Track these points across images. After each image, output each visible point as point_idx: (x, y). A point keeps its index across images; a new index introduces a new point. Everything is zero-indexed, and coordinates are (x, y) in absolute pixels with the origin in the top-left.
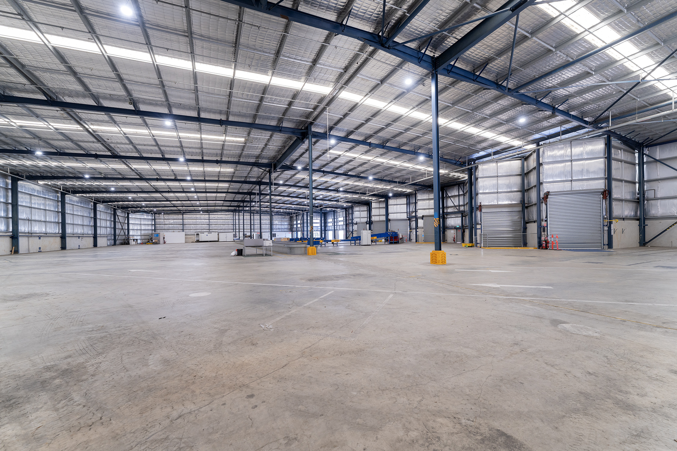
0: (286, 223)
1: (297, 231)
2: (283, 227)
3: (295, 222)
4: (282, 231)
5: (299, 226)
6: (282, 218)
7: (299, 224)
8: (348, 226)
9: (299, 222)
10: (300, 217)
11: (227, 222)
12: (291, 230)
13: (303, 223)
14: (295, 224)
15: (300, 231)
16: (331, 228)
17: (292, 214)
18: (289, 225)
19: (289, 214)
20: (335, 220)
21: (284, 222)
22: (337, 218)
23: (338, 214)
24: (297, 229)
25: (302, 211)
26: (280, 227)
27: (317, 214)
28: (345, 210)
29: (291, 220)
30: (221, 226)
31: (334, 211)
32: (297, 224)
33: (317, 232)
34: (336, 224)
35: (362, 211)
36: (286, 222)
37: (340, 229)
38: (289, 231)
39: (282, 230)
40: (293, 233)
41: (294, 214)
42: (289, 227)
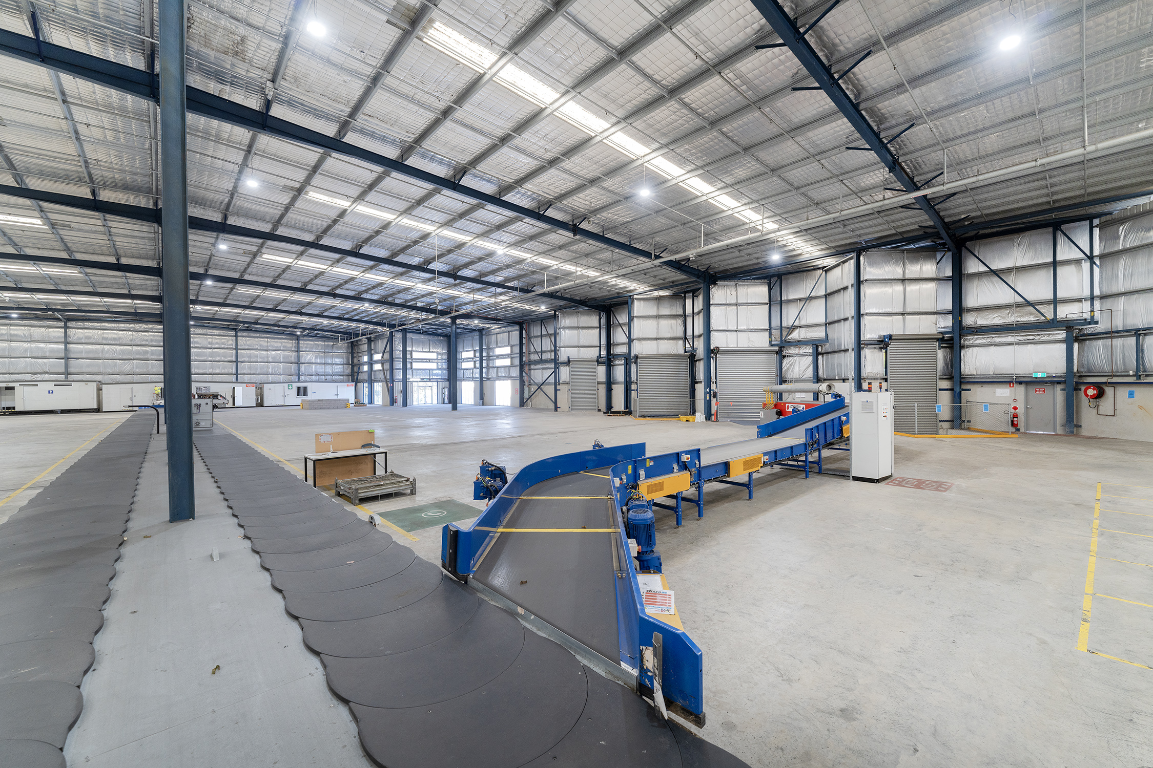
0: (338, 361)
1: (371, 381)
2: (329, 369)
3: (365, 359)
4: (326, 381)
5: (378, 367)
6: (326, 347)
7: (377, 362)
8: (526, 368)
9: (377, 357)
10: (381, 344)
11: (138, 353)
12: (354, 377)
13: (392, 360)
14: (365, 363)
15: (380, 381)
16: (468, 374)
17: (357, 335)
18: (348, 364)
19: (348, 335)
20: (484, 354)
21: (332, 357)
22: (489, 349)
23: (493, 338)
24: (370, 376)
25: (392, 326)
26: (321, 369)
27: (430, 337)
28: (517, 327)
29: (352, 353)
30: (115, 365)
31: (481, 331)
32: (371, 363)
33: (430, 384)
34: (484, 365)
35: (583, 328)
36: (337, 357)
37: (498, 378)
38: (348, 381)
39: (326, 378)
40: (359, 385)
41: (363, 335)
42: (349, 371)
